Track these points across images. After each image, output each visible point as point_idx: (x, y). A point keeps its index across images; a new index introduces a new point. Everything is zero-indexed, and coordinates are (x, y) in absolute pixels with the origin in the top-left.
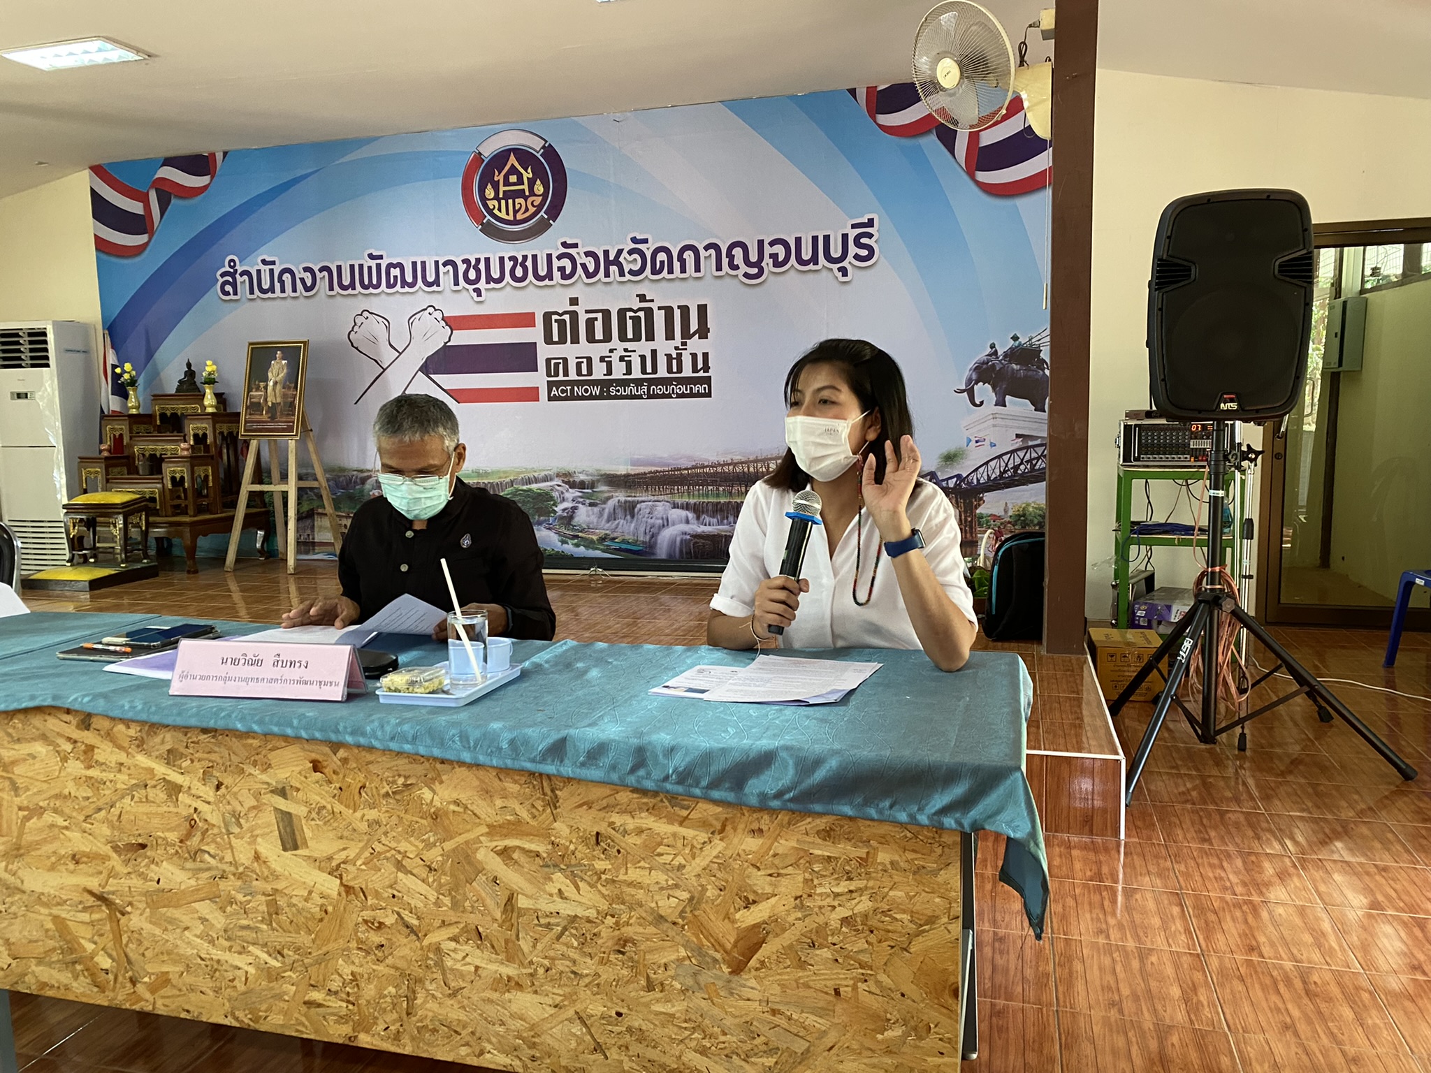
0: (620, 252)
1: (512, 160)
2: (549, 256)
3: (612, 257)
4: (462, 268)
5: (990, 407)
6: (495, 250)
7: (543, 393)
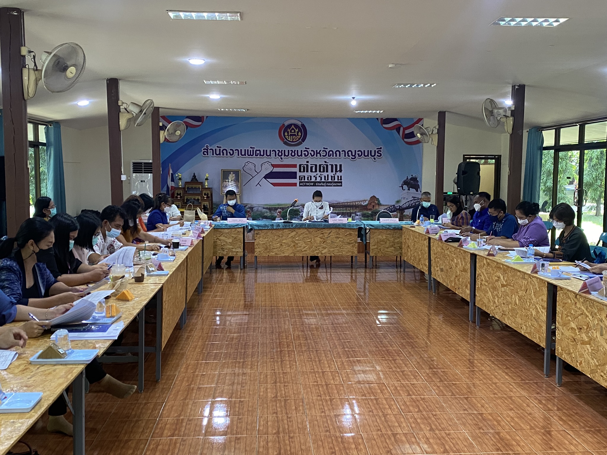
0: (320, 151)
1: (293, 126)
2: (302, 151)
3: (318, 152)
4: (277, 152)
5: (406, 191)
6: (287, 148)
7: (298, 184)
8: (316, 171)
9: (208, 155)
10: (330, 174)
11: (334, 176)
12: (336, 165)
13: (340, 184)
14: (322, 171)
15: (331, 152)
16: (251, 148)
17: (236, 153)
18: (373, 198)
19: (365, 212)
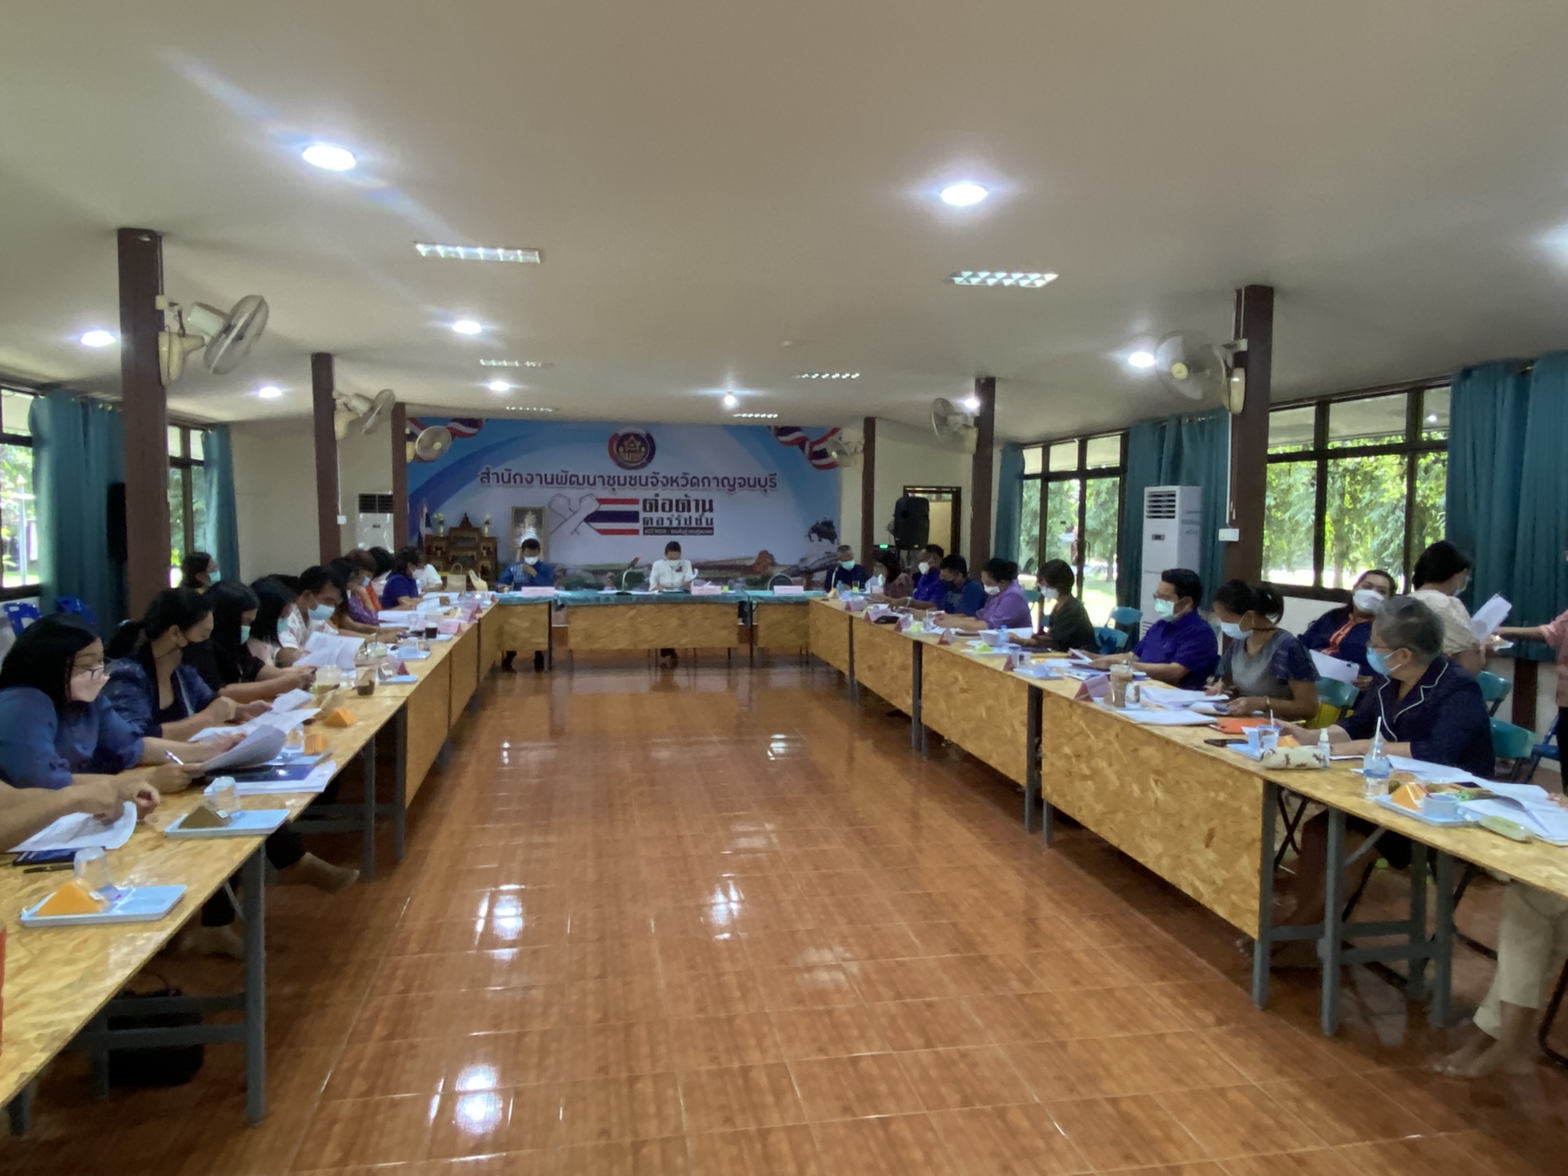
0: (677, 478)
1: (632, 438)
3: (674, 478)
4: (606, 479)
5: (816, 542)
6: (622, 473)
7: (641, 532)
8: (671, 510)
9: (489, 481)
10: (694, 514)
11: (701, 520)
12: (704, 502)
13: (710, 532)
14: (681, 509)
15: (695, 480)
16: (563, 471)
17: (537, 481)
18: (765, 555)
19: (752, 577)
